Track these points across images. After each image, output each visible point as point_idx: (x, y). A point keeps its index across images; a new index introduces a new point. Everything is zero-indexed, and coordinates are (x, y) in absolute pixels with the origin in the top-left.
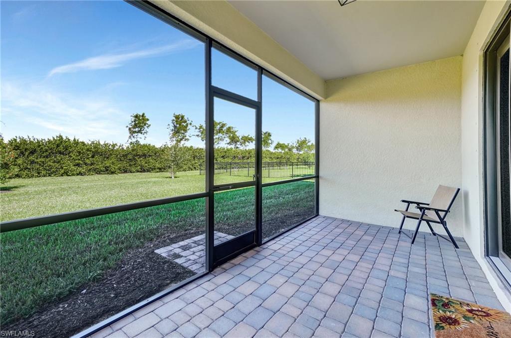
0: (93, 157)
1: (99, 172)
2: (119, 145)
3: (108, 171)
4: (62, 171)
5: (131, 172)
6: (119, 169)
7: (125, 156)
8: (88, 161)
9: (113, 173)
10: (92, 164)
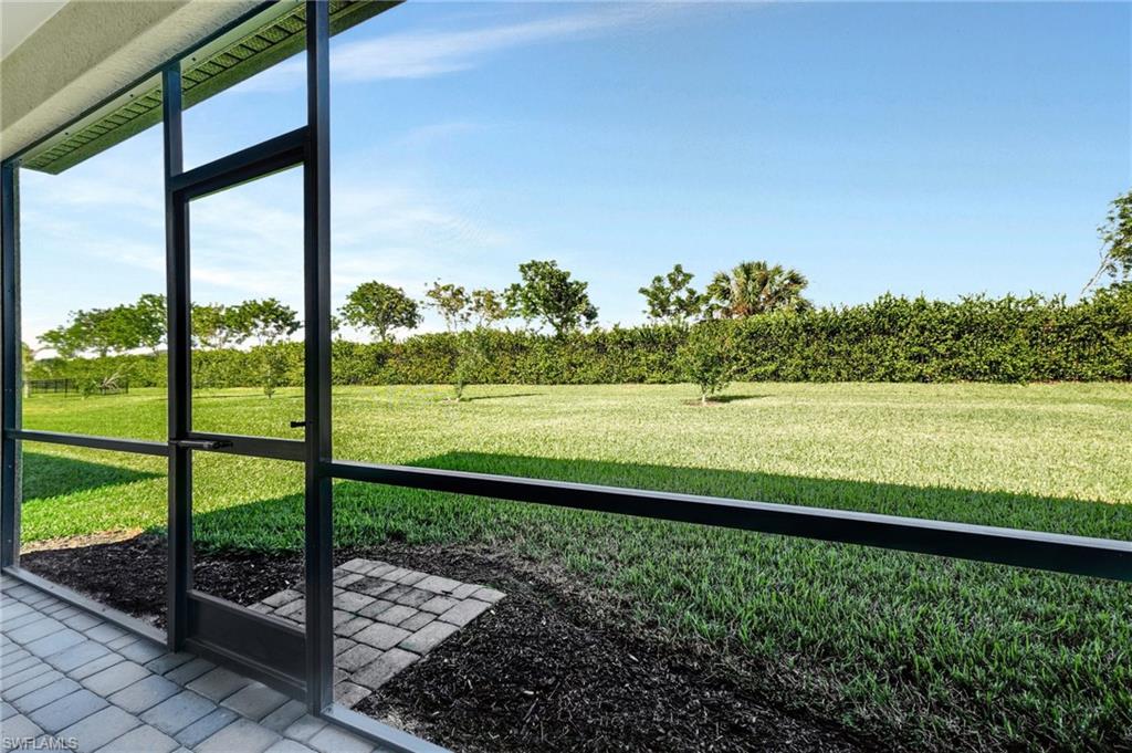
0: (957, 337)
1: (971, 375)
2: (1050, 297)
3: (996, 372)
4: (882, 371)
5: (1081, 379)
6: (1036, 367)
7: (1064, 330)
8: (941, 349)
9: (1012, 379)
10: (953, 355)
